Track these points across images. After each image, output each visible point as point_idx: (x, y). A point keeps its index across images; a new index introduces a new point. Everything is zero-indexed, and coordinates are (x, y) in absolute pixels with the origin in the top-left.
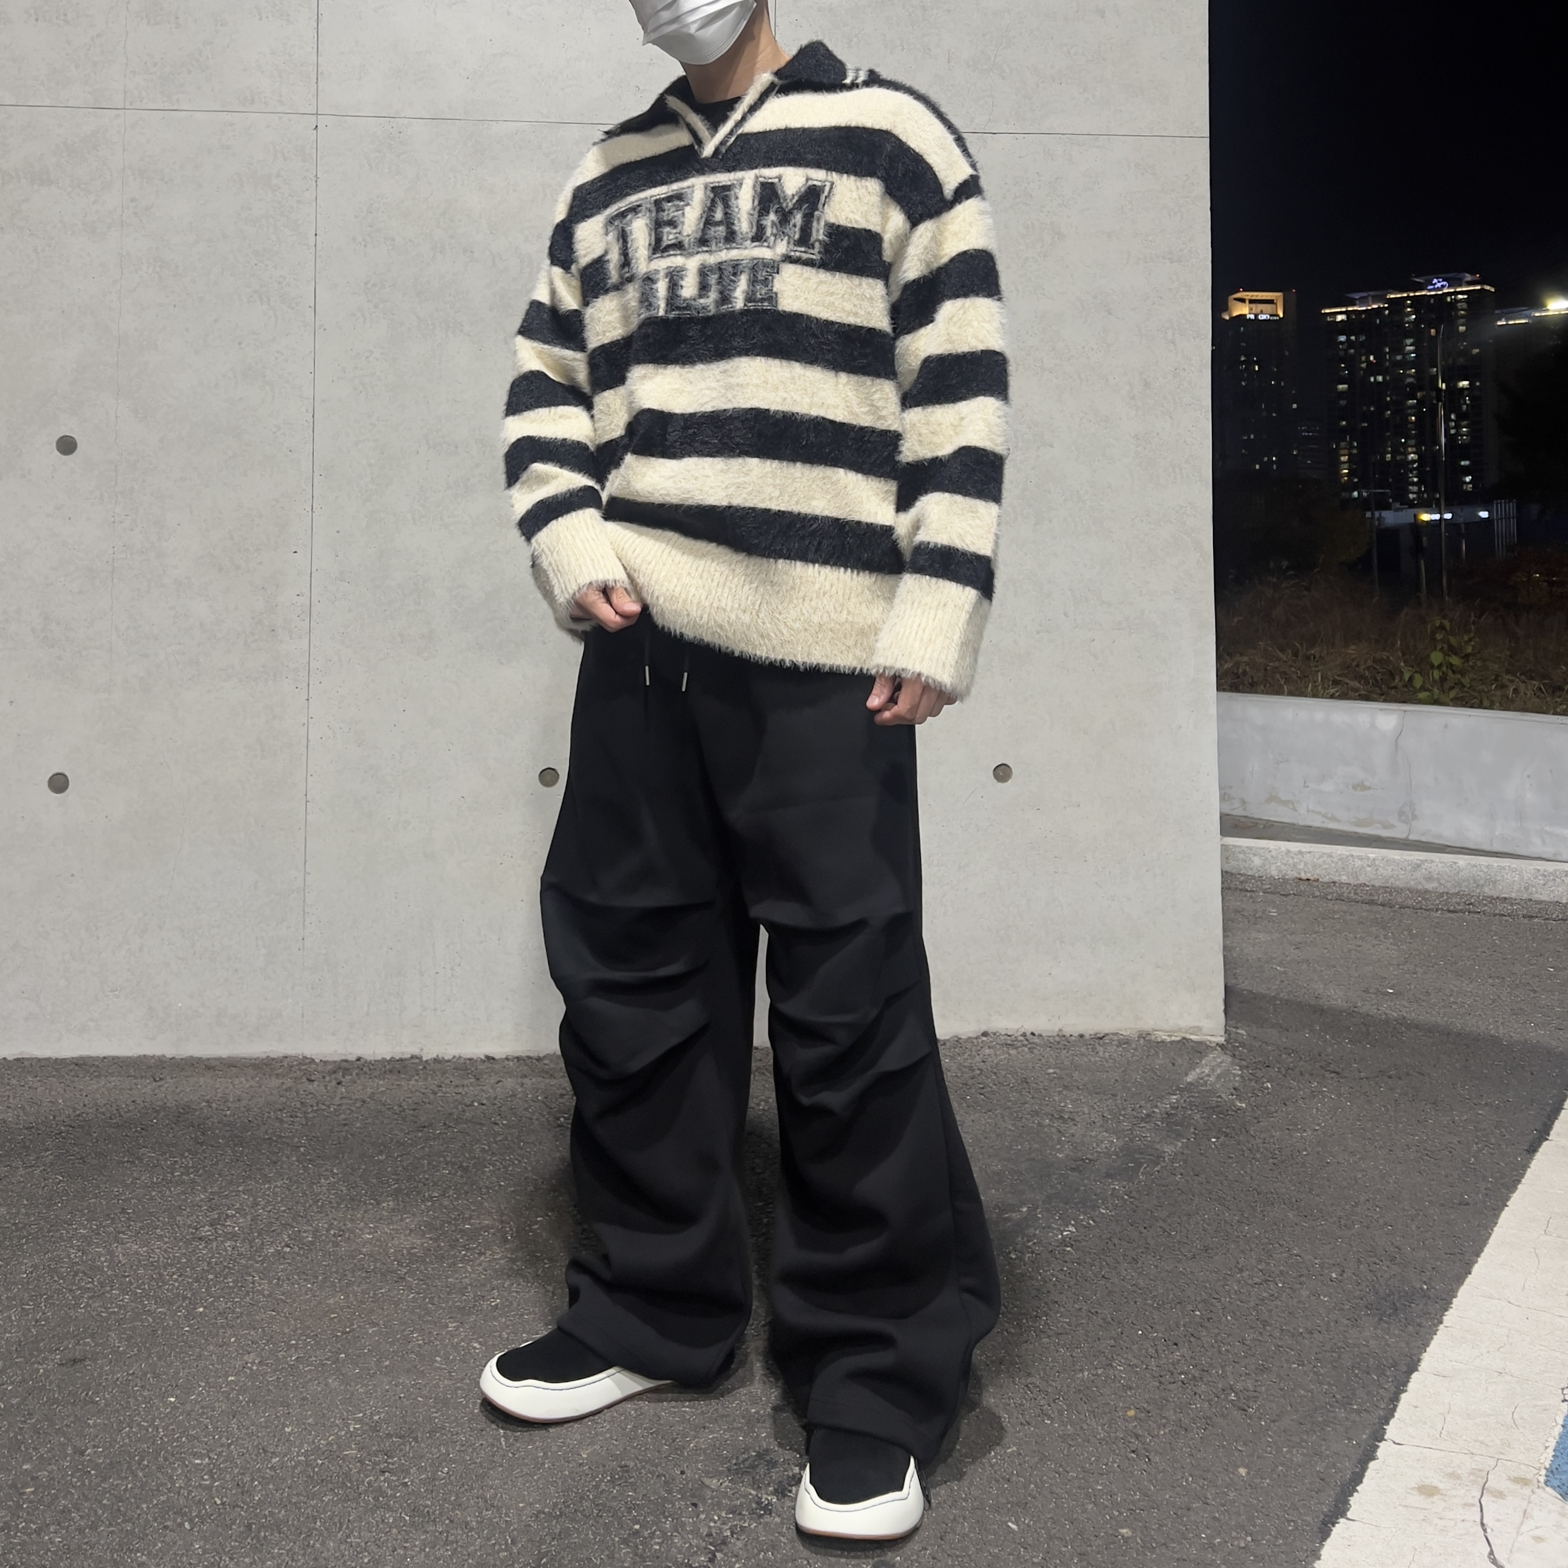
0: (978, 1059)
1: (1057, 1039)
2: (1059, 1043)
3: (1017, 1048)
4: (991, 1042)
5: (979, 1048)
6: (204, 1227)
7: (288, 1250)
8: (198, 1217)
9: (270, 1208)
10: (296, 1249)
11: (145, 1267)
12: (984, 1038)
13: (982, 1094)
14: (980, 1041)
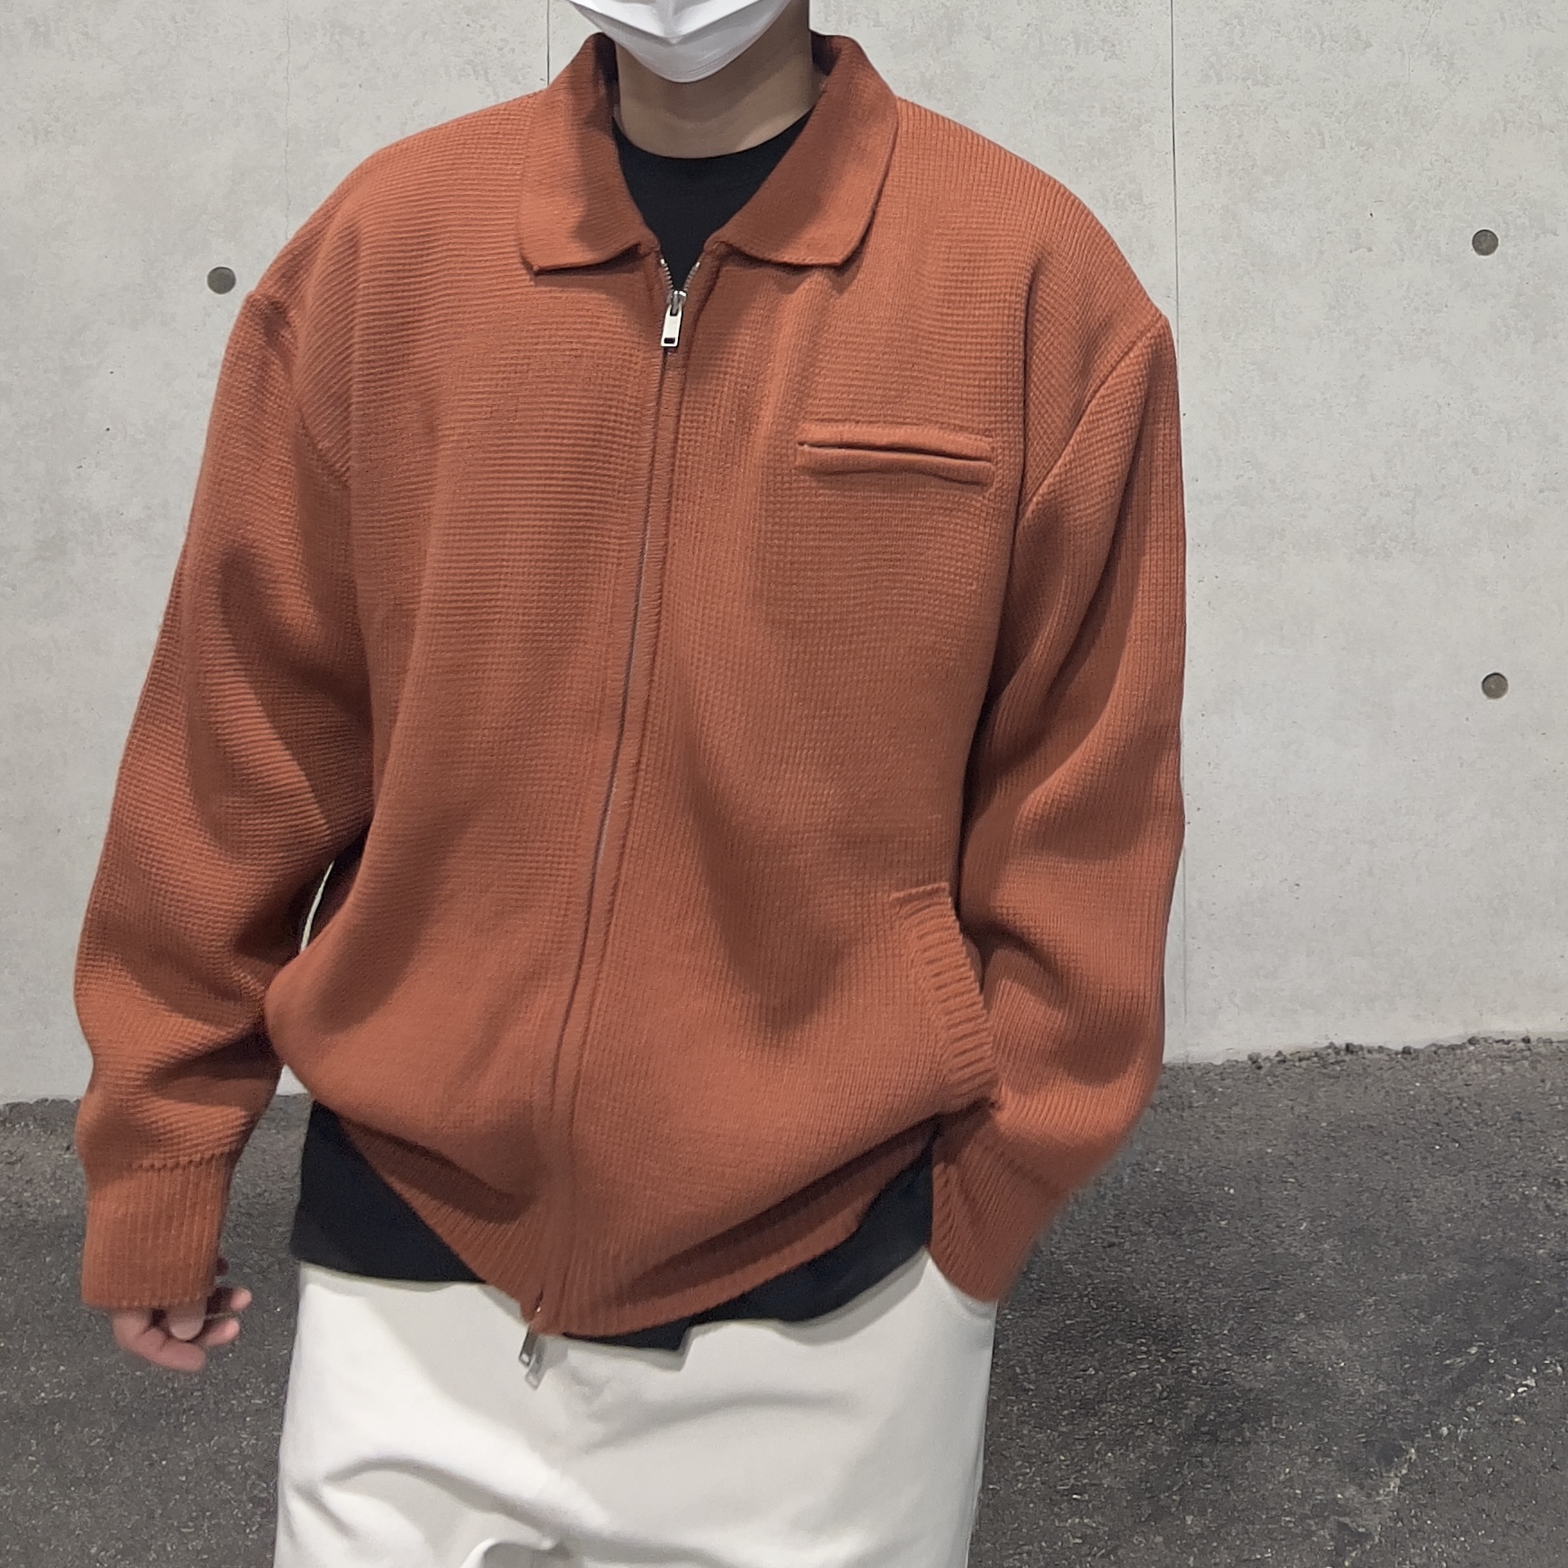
4: (1481, 1053)
12: (1472, 1048)
13: (1457, 1142)
14: (1465, 1051)
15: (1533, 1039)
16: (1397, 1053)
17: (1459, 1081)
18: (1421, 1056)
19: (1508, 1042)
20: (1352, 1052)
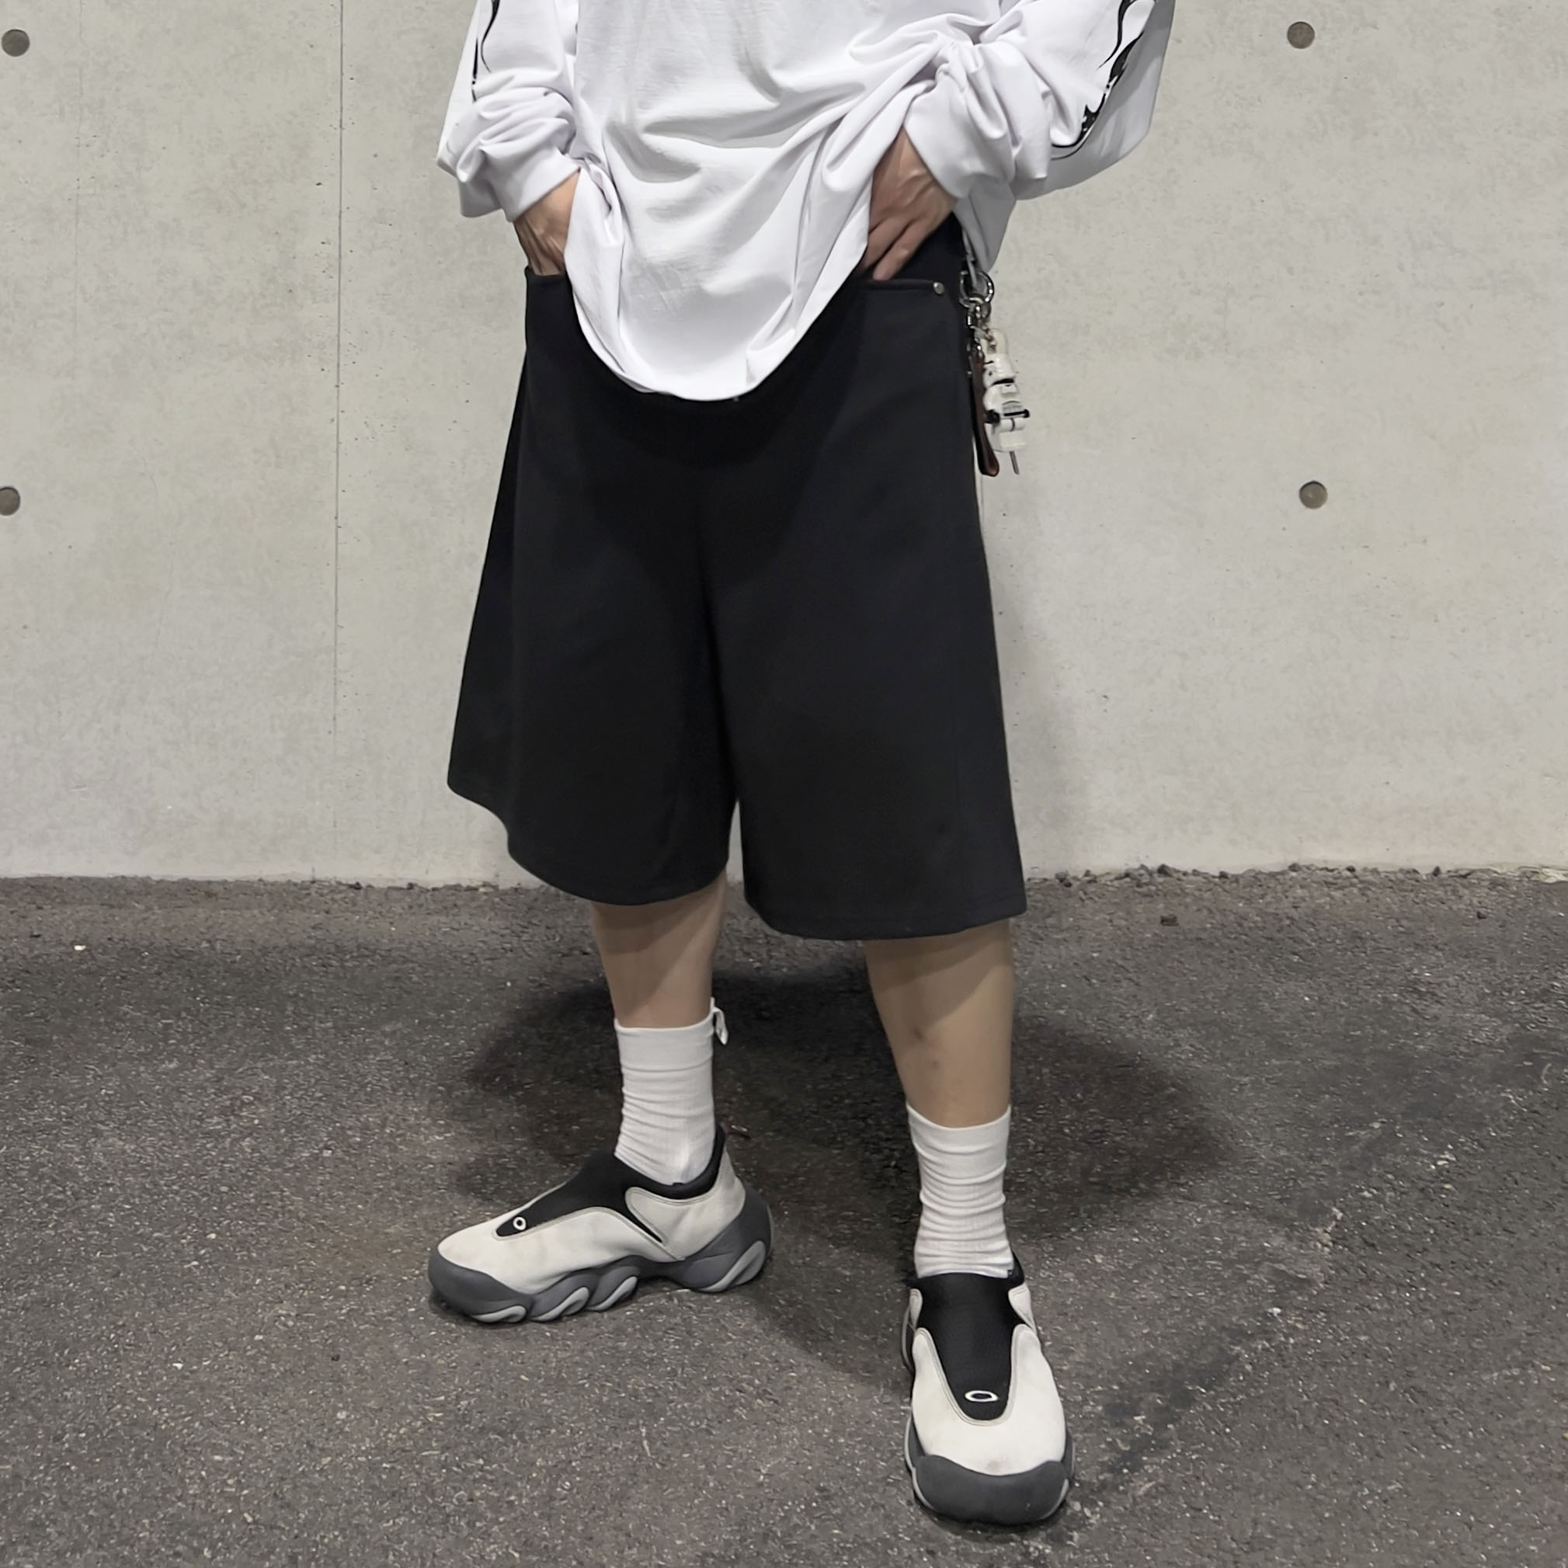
0: (1286, 903)
1: (1400, 876)
2: (1402, 882)
3: (1342, 888)
4: (1305, 879)
5: (1286, 887)
6: (211, 1117)
7: (327, 1153)
8: (203, 1102)
9: (301, 1093)
10: (340, 1154)
11: (134, 1173)
12: (1294, 874)
14: (1288, 878)
15: (1358, 869)
19: (1333, 870)
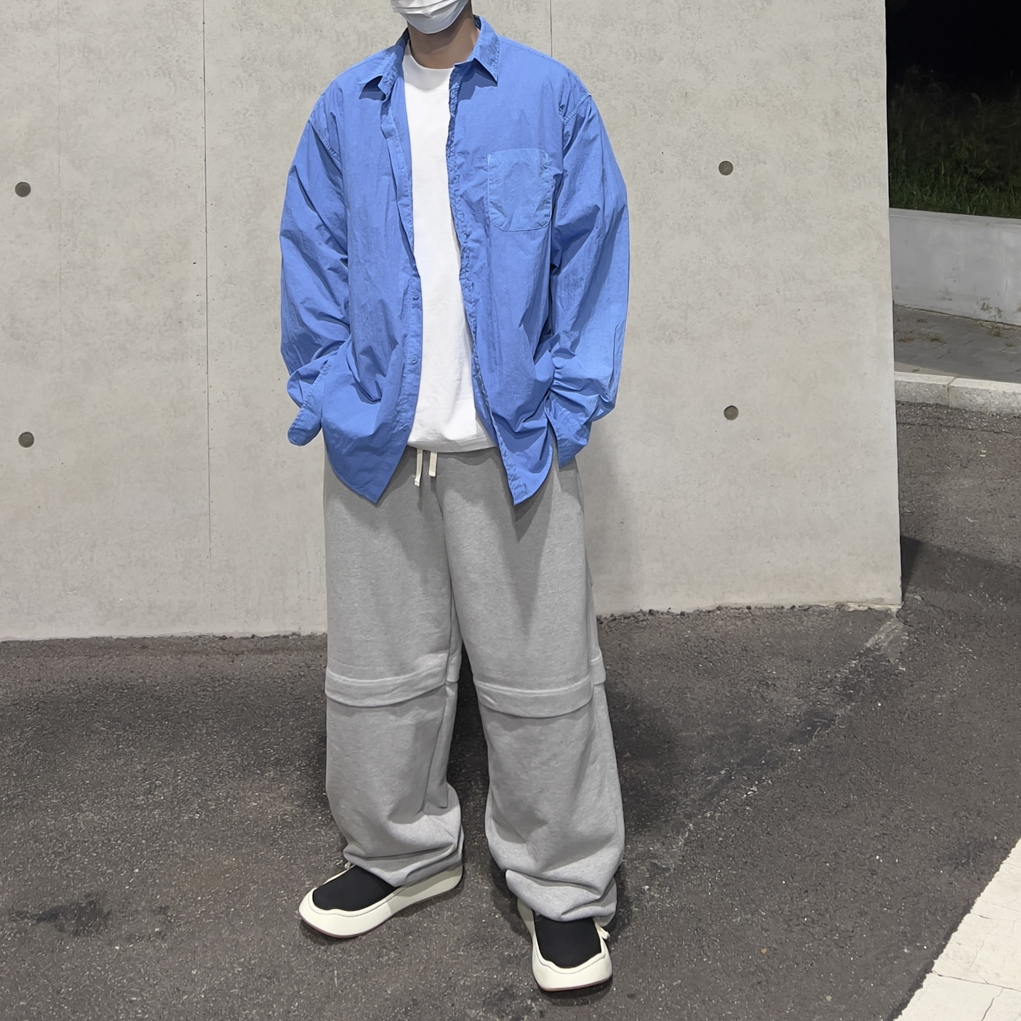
2: (774, 614)
3: (742, 619)
4: (725, 614)
6: (139, 796)
7: (197, 816)
8: (135, 786)
9: (186, 778)
10: (203, 816)
11: (99, 833)
12: (719, 612)
13: (711, 662)
14: (715, 614)
15: (753, 607)
16: (677, 615)
17: (712, 630)
18: (691, 617)
19: (739, 609)
20: (652, 614)
